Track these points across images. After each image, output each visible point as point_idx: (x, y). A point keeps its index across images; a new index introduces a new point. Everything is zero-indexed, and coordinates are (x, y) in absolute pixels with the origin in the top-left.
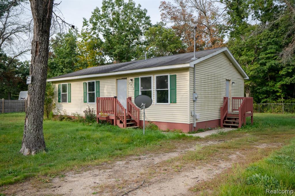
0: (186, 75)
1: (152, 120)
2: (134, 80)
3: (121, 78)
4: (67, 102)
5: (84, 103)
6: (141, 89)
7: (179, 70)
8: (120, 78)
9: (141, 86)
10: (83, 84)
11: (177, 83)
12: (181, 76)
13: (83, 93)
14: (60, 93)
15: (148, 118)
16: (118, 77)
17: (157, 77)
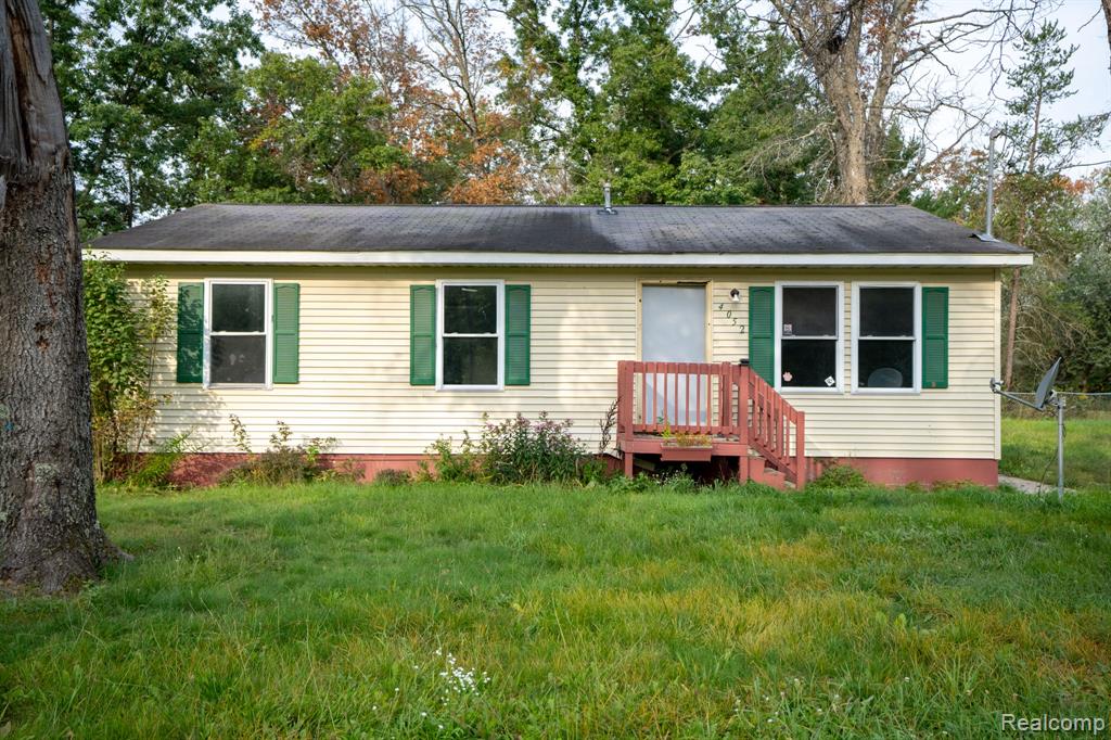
0: (990, 294)
1: (834, 452)
2: (745, 293)
3: (675, 282)
4: (263, 381)
5: (408, 386)
6: (784, 334)
7: (962, 274)
8: (664, 282)
9: (785, 321)
10: (408, 291)
11: (950, 316)
12: (968, 294)
13: (408, 335)
14: (199, 332)
15: (819, 446)
16: (658, 278)
17: (863, 291)
